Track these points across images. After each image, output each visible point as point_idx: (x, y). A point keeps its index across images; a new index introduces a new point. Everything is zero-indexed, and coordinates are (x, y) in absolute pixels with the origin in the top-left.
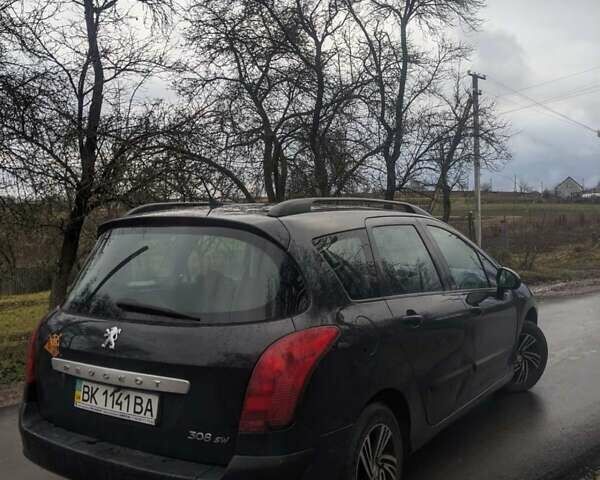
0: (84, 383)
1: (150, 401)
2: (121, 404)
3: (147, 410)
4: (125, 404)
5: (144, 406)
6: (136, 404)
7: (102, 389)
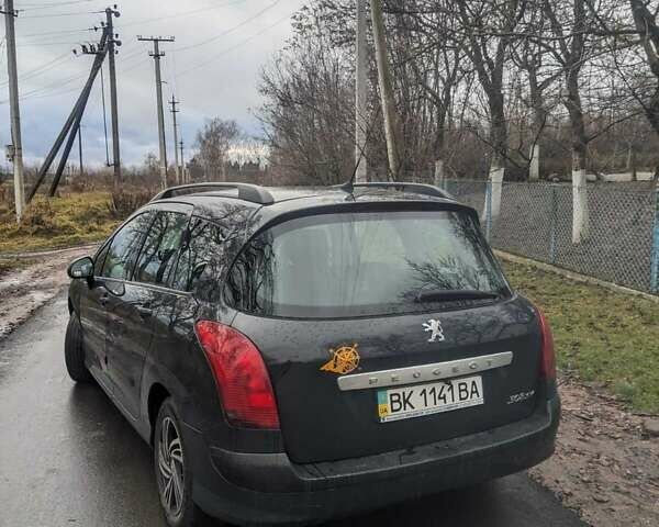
0: (390, 392)
1: (474, 383)
2: (444, 398)
3: (472, 392)
4: (449, 395)
5: (469, 390)
6: (460, 391)
7: (418, 390)
